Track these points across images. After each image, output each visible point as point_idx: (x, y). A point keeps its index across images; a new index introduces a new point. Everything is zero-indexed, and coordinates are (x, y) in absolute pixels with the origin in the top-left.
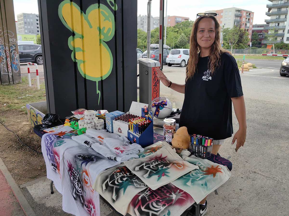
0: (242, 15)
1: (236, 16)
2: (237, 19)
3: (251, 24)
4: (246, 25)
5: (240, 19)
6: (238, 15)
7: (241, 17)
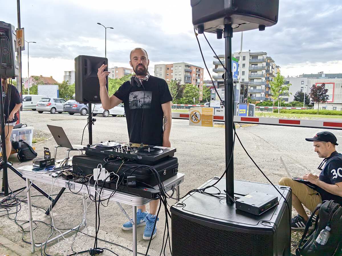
0: (192, 70)
1: (186, 71)
2: (187, 74)
3: (202, 79)
4: (196, 80)
5: (190, 74)
6: (188, 71)
7: (191, 72)
